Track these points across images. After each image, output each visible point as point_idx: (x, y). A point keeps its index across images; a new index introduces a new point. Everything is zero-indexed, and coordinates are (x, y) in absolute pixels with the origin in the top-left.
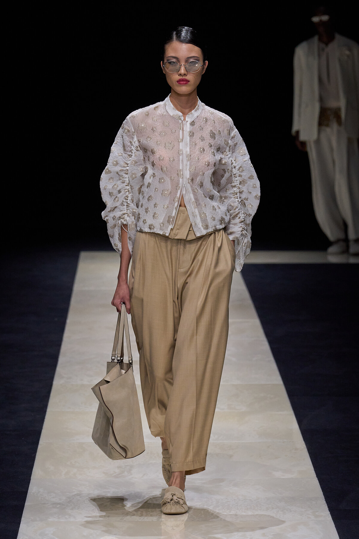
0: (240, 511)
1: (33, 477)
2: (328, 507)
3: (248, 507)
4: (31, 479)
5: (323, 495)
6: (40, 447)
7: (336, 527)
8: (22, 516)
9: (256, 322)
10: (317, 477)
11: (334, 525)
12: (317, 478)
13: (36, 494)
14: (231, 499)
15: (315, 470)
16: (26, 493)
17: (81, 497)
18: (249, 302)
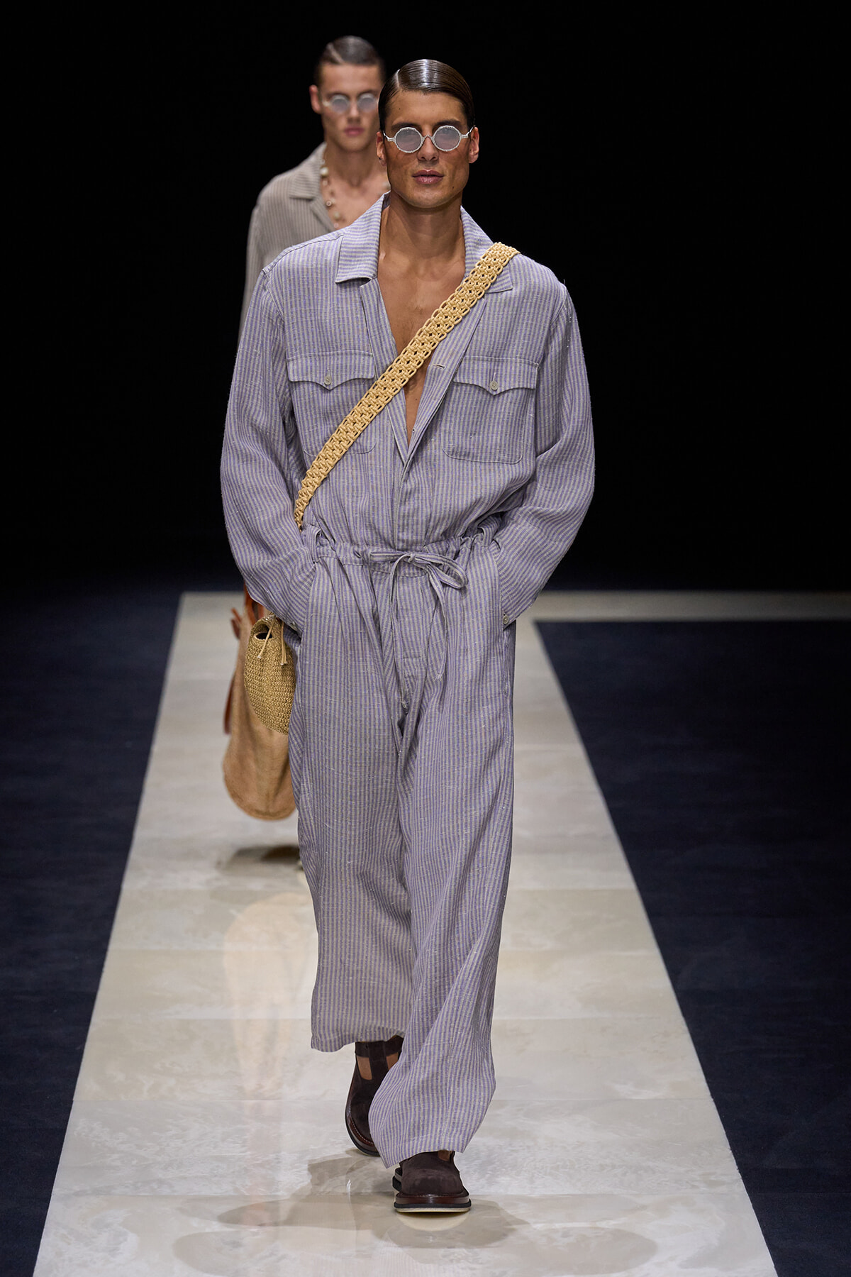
0: (540, 1173)
1: (77, 1098)
2: (739, 1164)
3: (558, 1163)
4: (72, 1101)
5: (725, 1136)
6: (93, 1029)
7: (754, 1207)
8: (55, 1184)
9: (575, 751)
10: (713, 1097)
11: (751, 1204)
12: (712, 1100)
13: (83, 1134)
14: (521, 1146)
15: (708, 1082)
16: (62, 1132)
17: (185, 1142)
18: (560, 706)
